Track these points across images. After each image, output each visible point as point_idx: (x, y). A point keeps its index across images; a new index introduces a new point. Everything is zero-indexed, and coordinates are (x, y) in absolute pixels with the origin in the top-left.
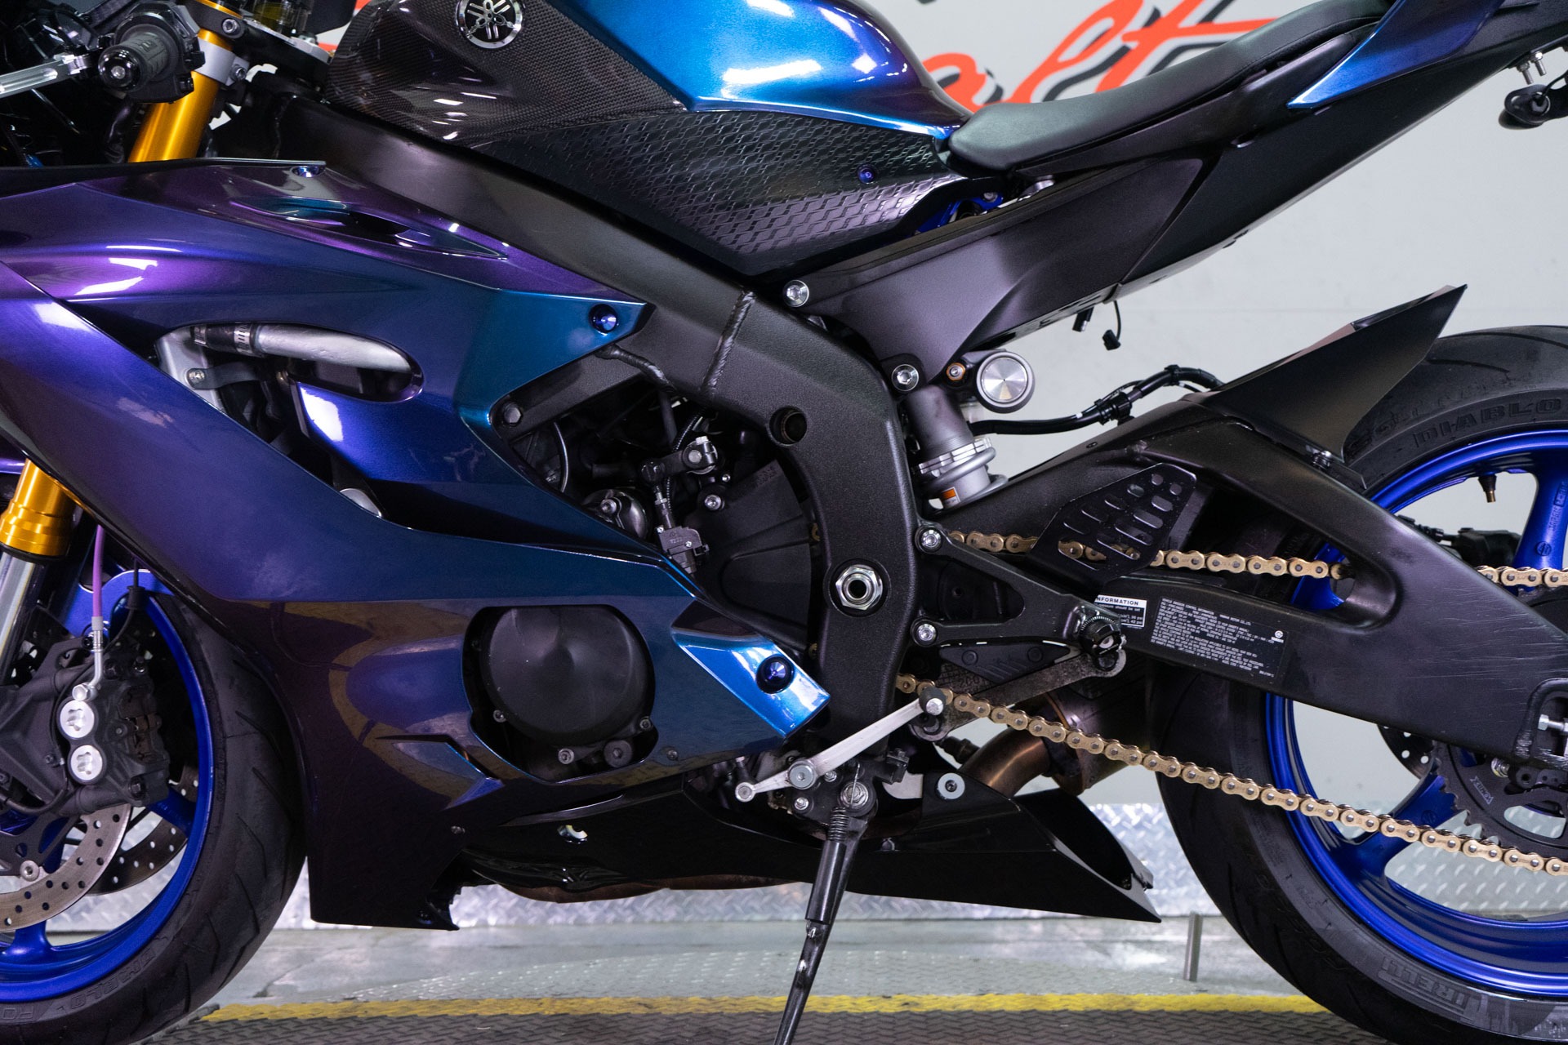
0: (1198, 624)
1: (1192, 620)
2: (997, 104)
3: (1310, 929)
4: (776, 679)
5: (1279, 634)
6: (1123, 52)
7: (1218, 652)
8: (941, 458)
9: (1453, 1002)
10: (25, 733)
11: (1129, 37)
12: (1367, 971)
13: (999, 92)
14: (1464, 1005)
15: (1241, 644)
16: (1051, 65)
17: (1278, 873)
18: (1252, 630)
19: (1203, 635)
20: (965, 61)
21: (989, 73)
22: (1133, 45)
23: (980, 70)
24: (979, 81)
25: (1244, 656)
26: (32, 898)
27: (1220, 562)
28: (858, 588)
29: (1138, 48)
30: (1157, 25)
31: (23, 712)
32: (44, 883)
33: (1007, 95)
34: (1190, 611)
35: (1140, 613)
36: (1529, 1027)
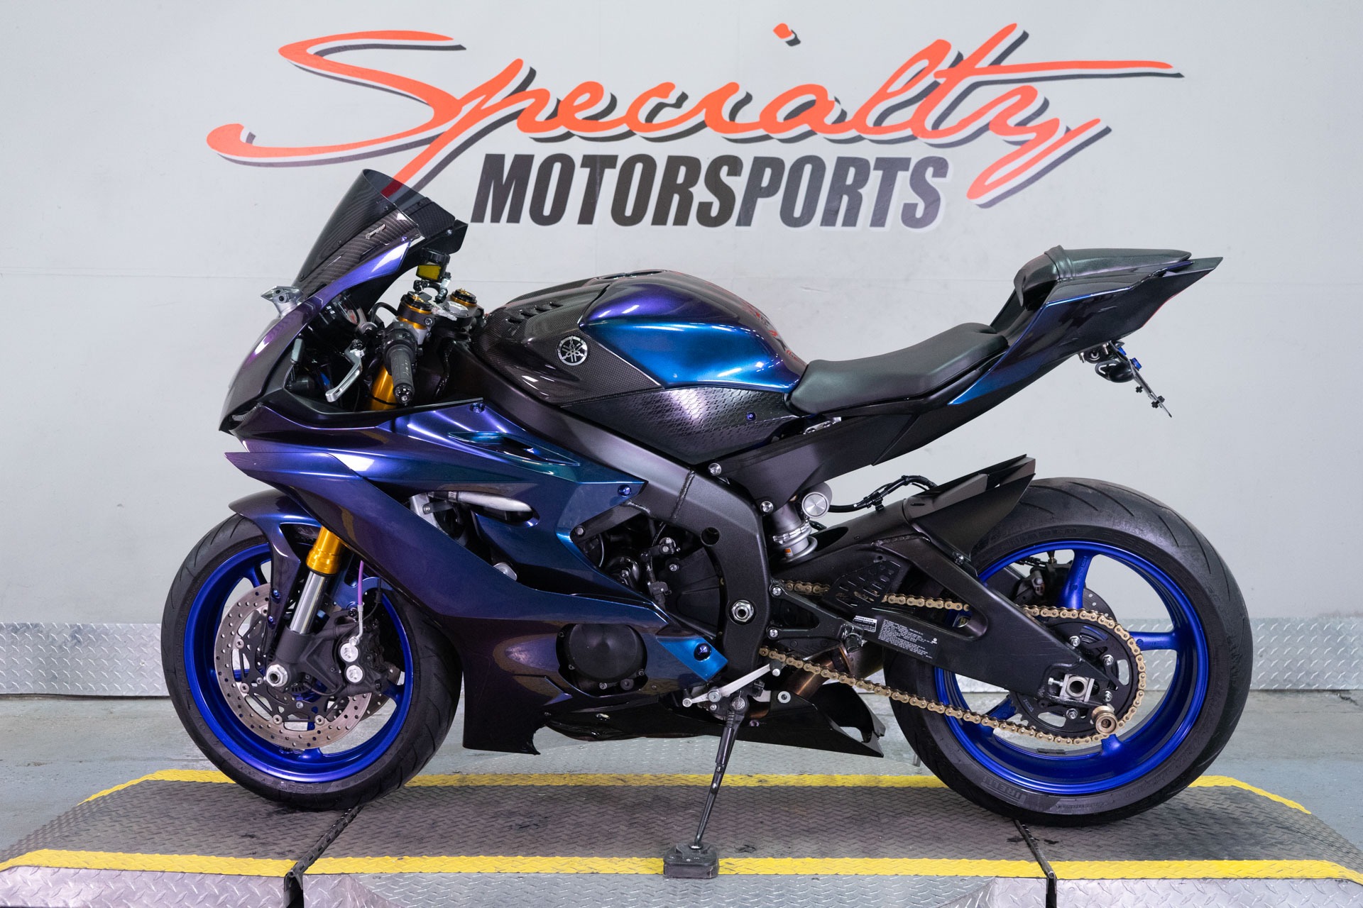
0: (900, 632)
1: (897, 630)
2: (842, 124)
3: (951, 763)
4: (703, 653)
5: (935, 640)
6: (935, 85)
7: (908, 646)
8: (784, 535)
9: (1014, 796)
10: (318, 656)
11: (938, 75)
12: (976, 782)
13: (843, 114)
14: (1019, 798)
15: (918, 643)
16: (882, 95)
17: (936, 738)
18: (923, 637)
19: (902, 637)
20: (820, 91)
21: (837, 100)
22: (941, 81)
23: (831, 98)
24: (830, 106)
25: (919, 648)
26: (321, 734)
27: (912, 601)
28: (742, 613)
29: (945, 82)
30: (960, 65)
31: (317, 647)
32: (327, 727)
33: (849, 117)
34: (897, 626)
35: (874, 625)
36: (1048, 808)
